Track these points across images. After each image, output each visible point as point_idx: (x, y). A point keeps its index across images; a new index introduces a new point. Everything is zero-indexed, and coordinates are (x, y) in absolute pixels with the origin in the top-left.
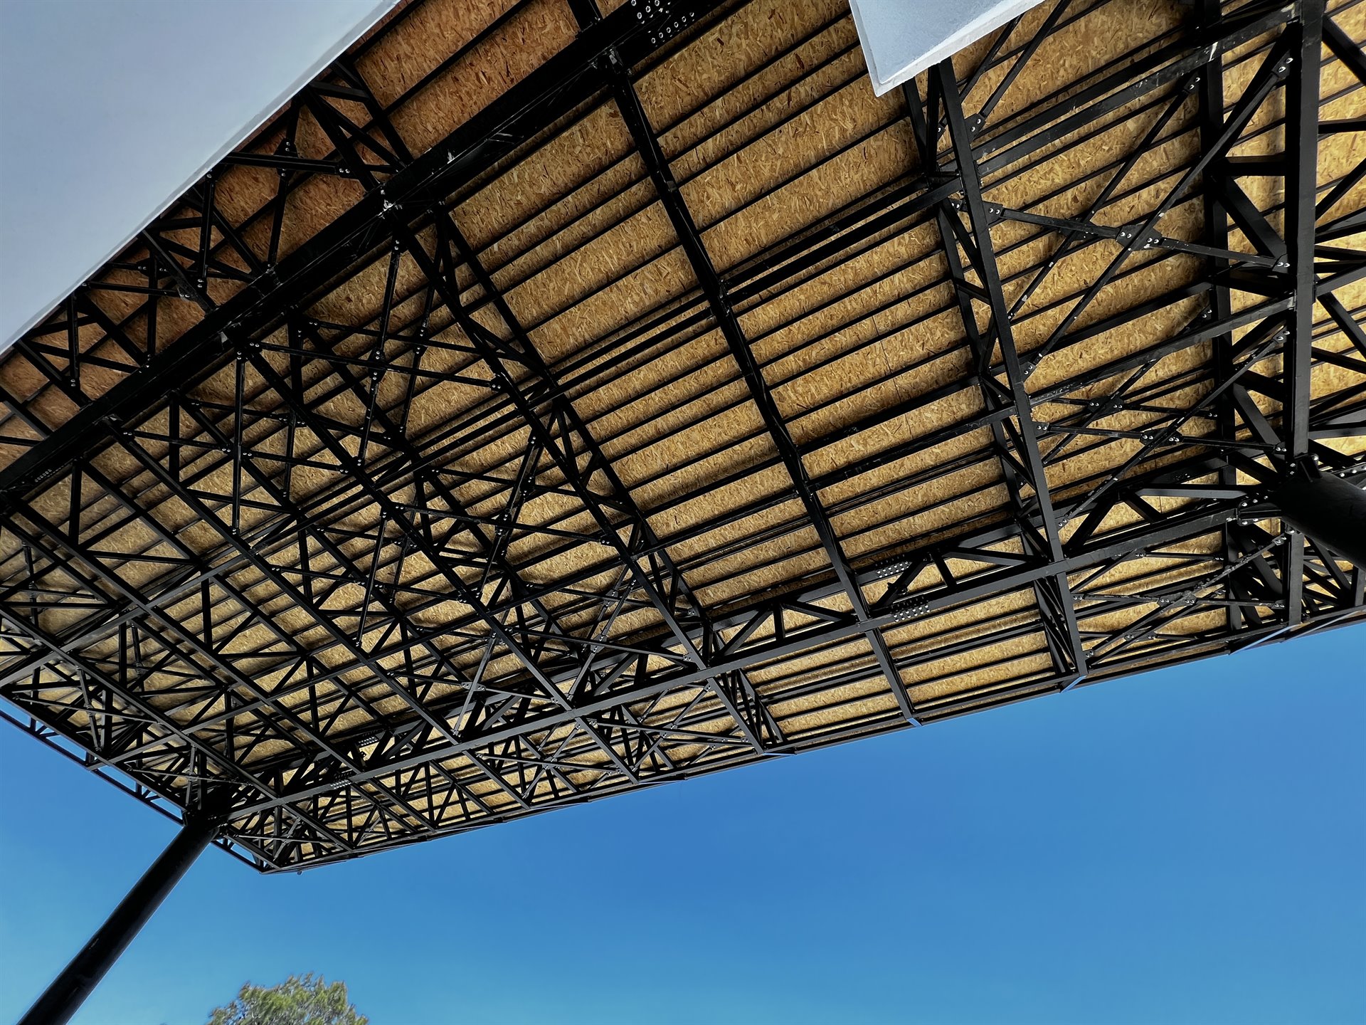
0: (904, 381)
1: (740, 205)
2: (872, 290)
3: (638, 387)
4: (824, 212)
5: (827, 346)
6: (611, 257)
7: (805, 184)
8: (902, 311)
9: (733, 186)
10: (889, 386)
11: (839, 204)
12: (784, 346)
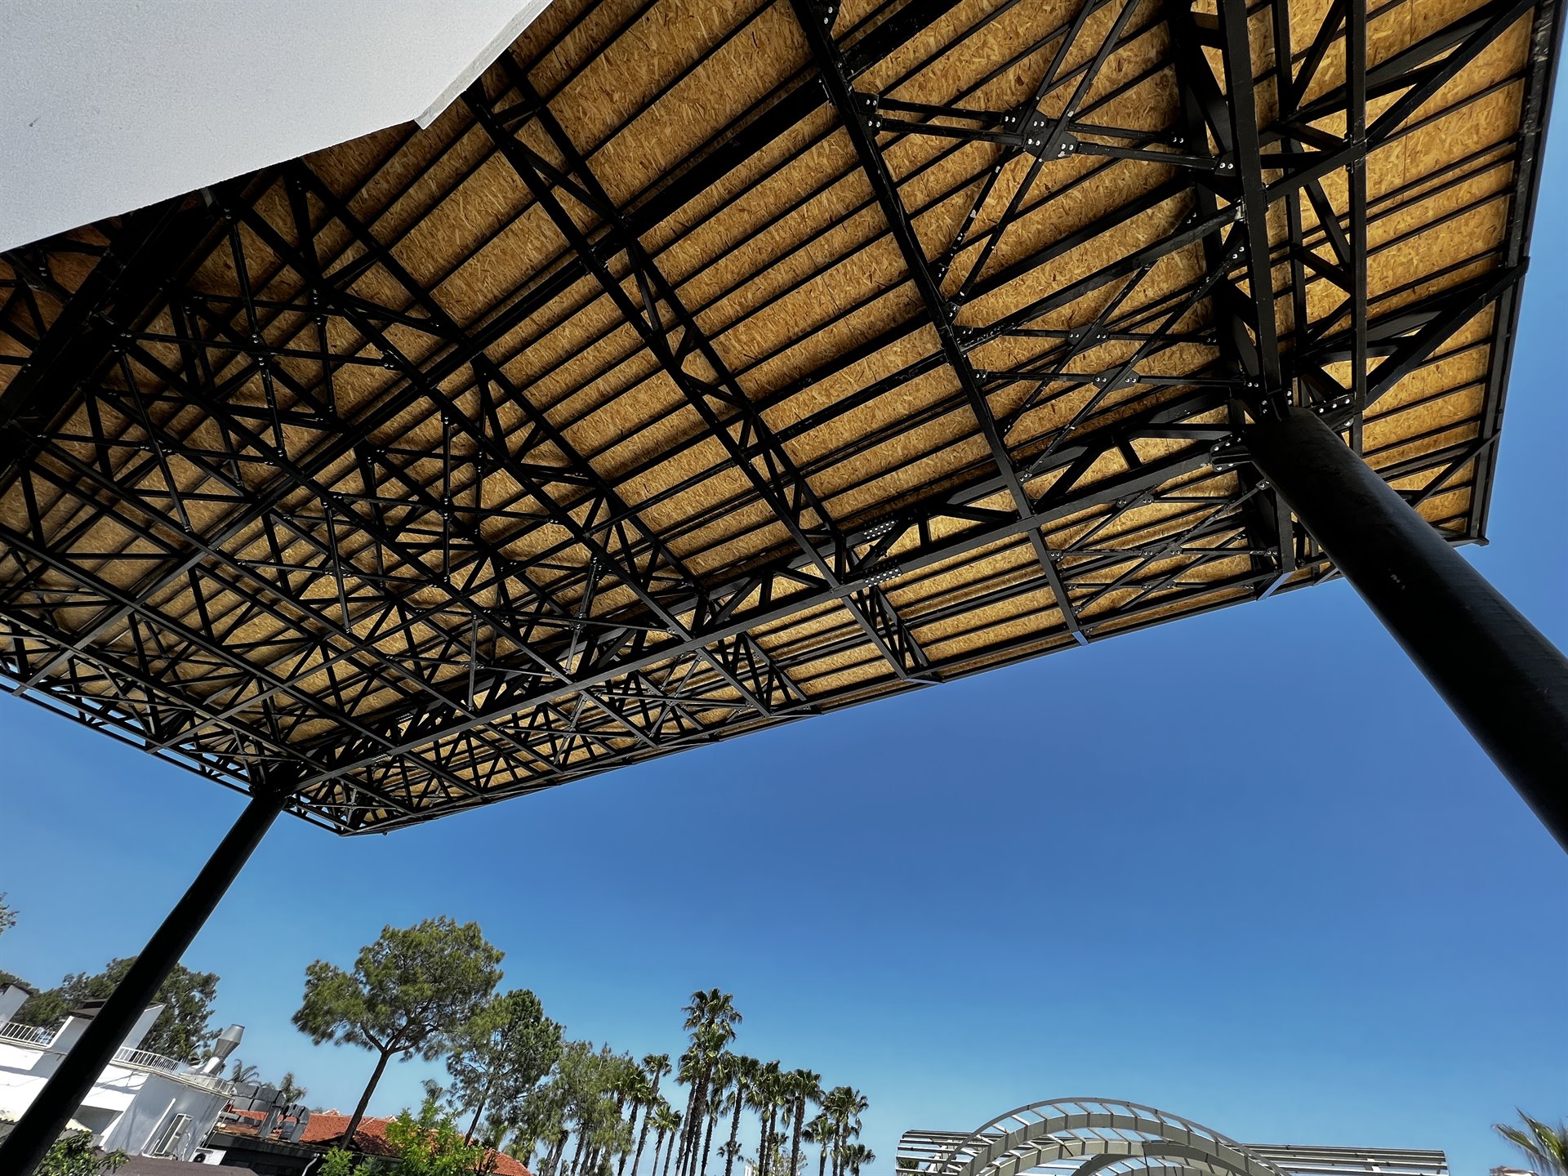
0: (858, 321)
1: (623, 119)
2: (799, 214)
3: (567, 346)
4: (723, 120)
5: (761, 286)
6: (495, 196)
7: (693, 86)
8: (838, 238)
9: (609, 95)
10: (841, 328)
11: (739, 108)
12: (715, 289)
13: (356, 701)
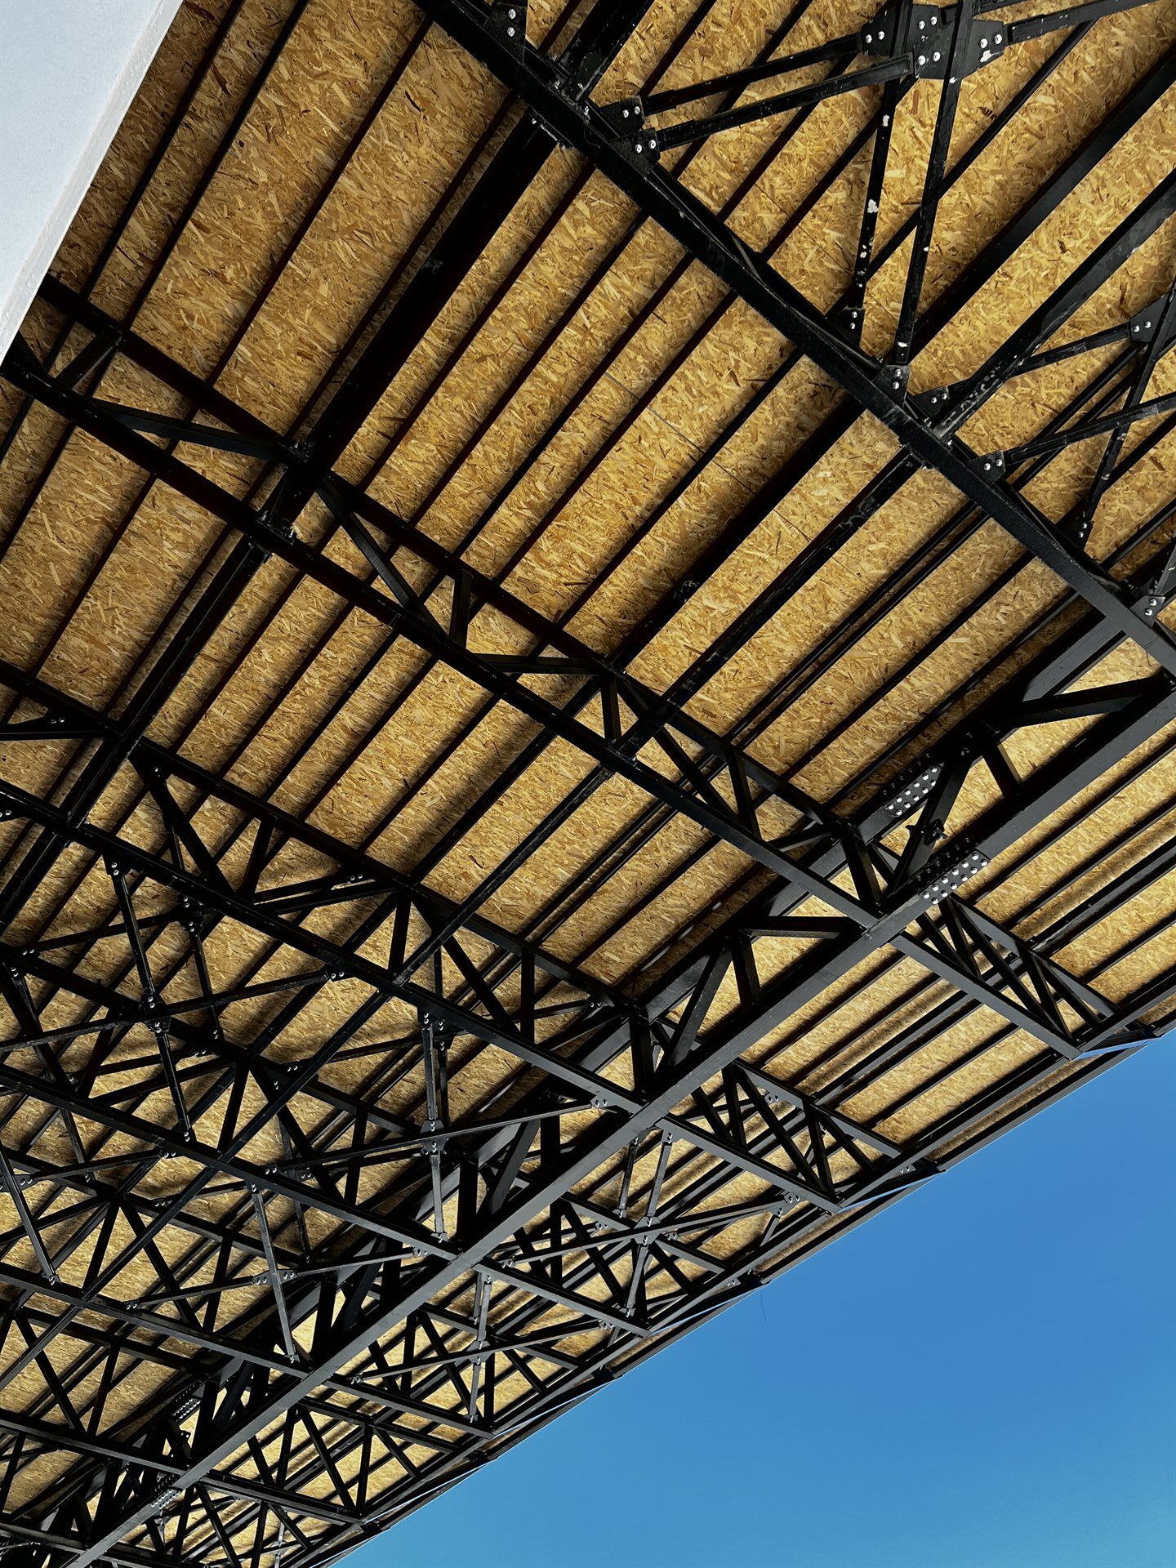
0: (738, 454)
1: (251, 302)
2: (577, 329)
3: (273, 677)
4: (403, 240)
5: (555, 462)
7: (340, 209)
8: (655, 338)
9: (218, 275)
10: (714, 478)
11: (422, 211)
12: (482, 498)
13: (97, 1402)
